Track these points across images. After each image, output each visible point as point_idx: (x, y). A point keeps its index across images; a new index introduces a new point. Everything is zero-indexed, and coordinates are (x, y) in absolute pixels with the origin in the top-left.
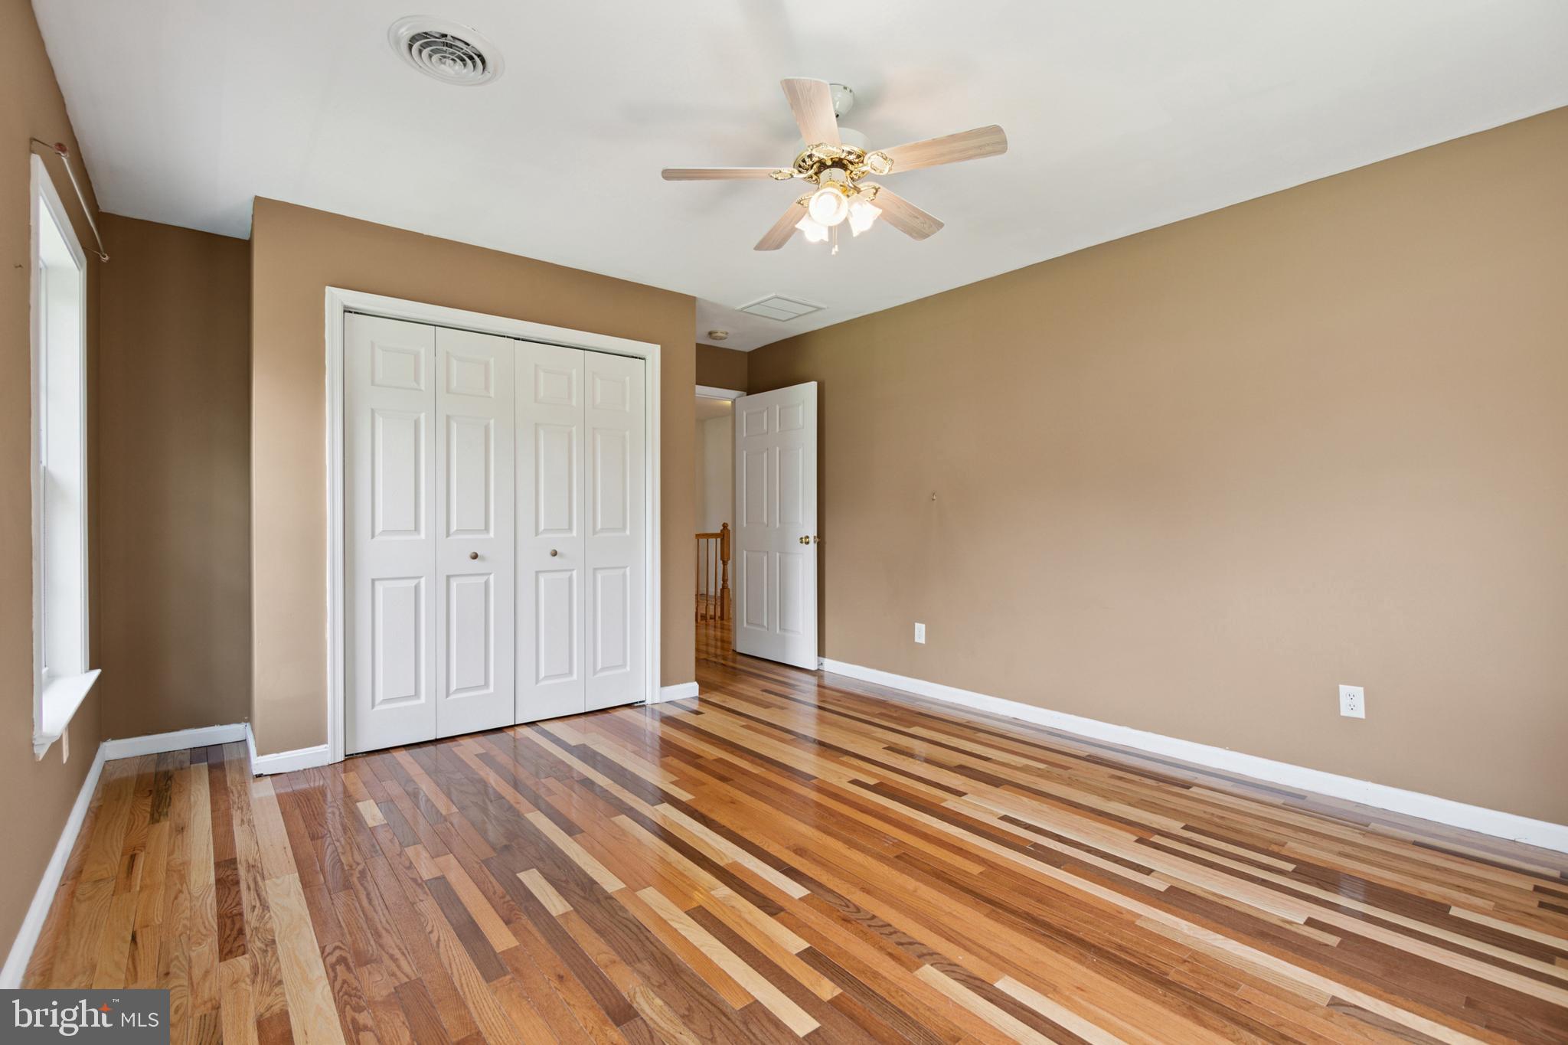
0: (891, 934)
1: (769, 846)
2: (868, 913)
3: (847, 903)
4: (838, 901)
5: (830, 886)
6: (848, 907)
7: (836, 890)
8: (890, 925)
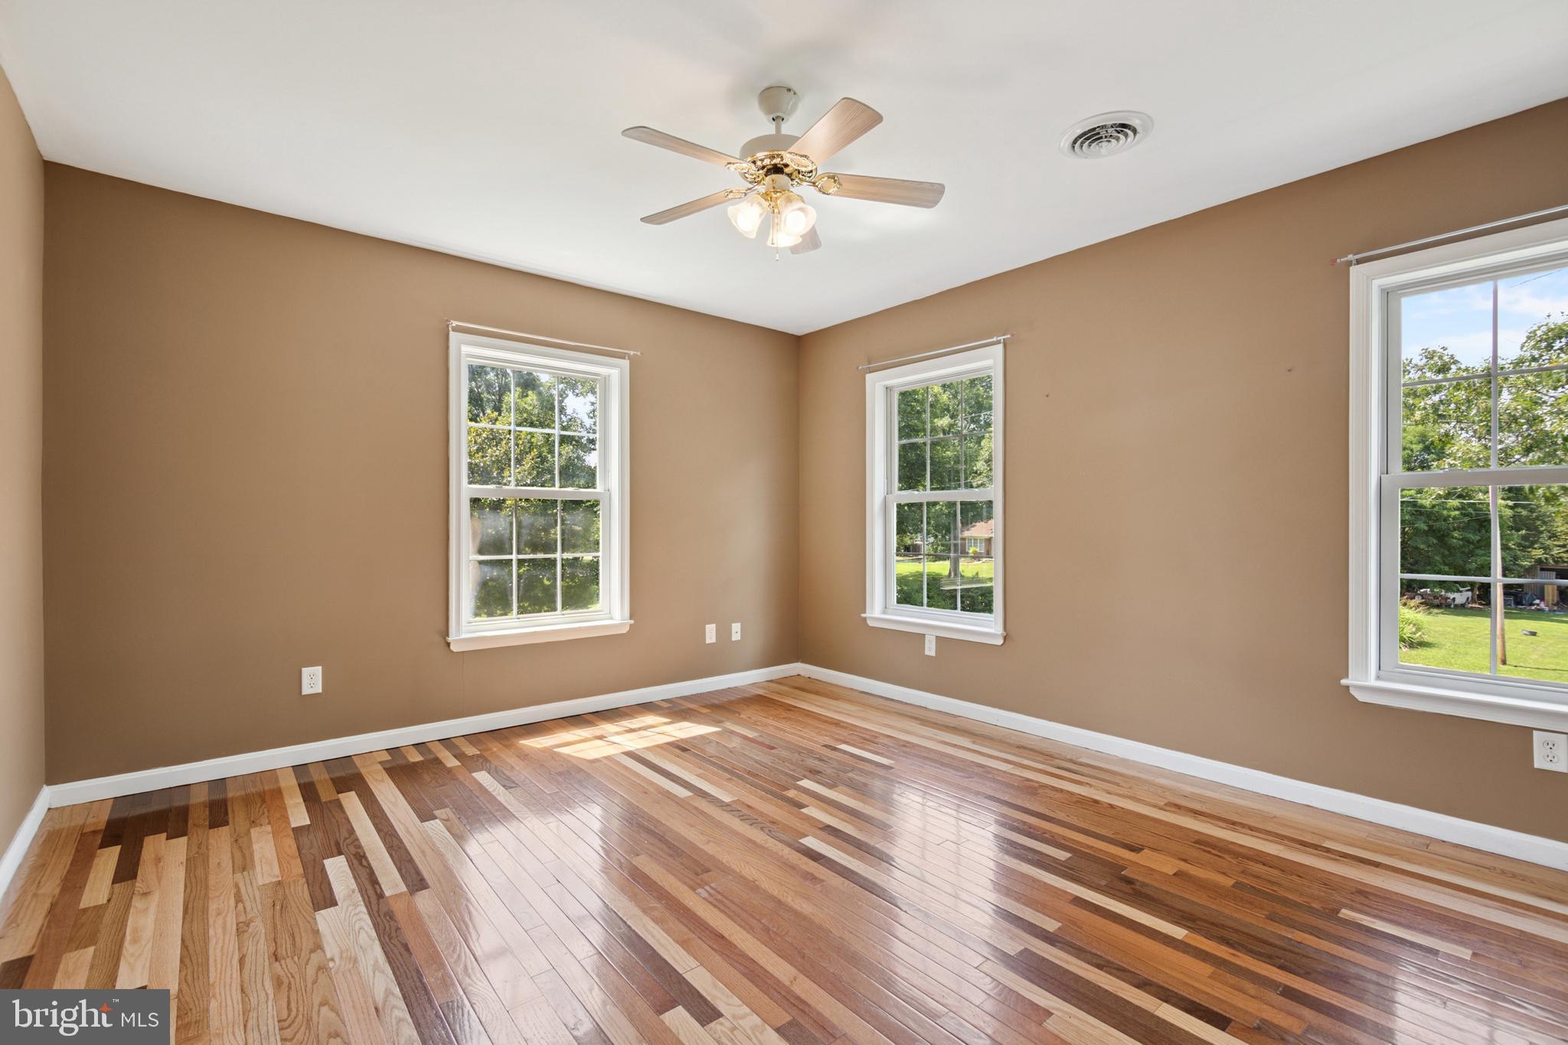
0: (743, 816)
1: (843, 884)
2: (756, 827)
3: (770, 833)
4: (777, 834)
5: (780, 845)
6: (770, 831)
7: (776, 842)
8: (741, 820)
